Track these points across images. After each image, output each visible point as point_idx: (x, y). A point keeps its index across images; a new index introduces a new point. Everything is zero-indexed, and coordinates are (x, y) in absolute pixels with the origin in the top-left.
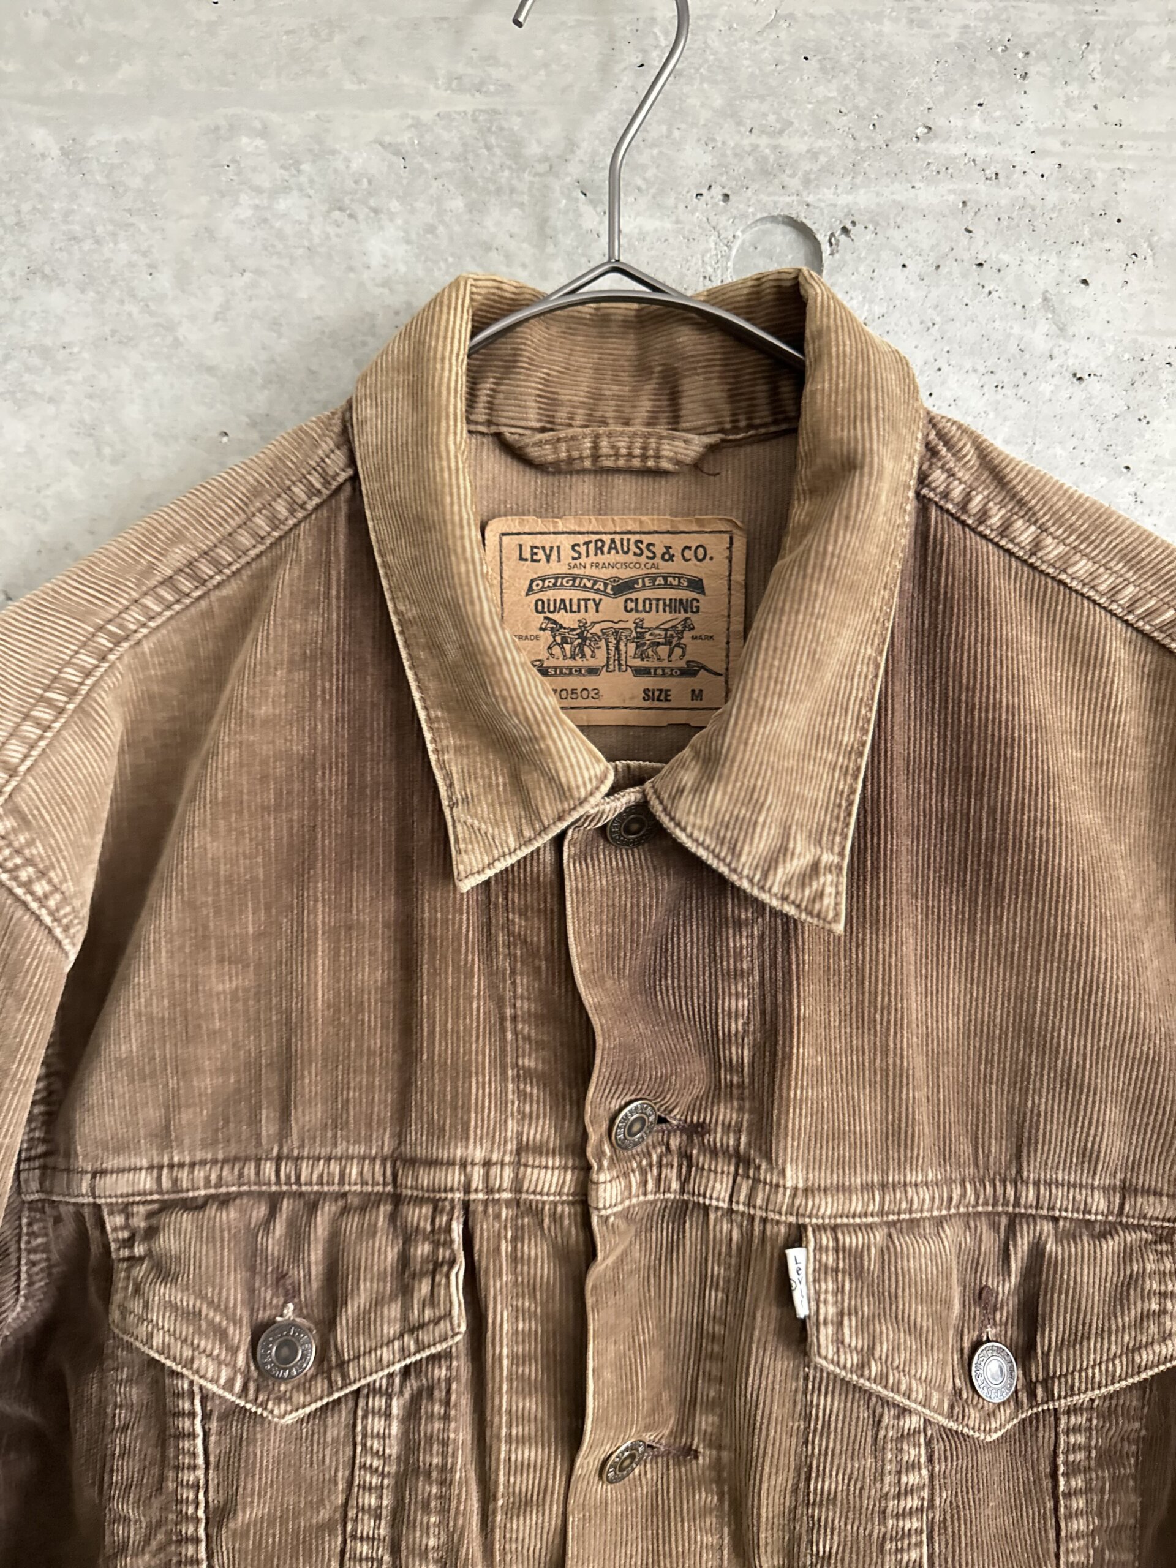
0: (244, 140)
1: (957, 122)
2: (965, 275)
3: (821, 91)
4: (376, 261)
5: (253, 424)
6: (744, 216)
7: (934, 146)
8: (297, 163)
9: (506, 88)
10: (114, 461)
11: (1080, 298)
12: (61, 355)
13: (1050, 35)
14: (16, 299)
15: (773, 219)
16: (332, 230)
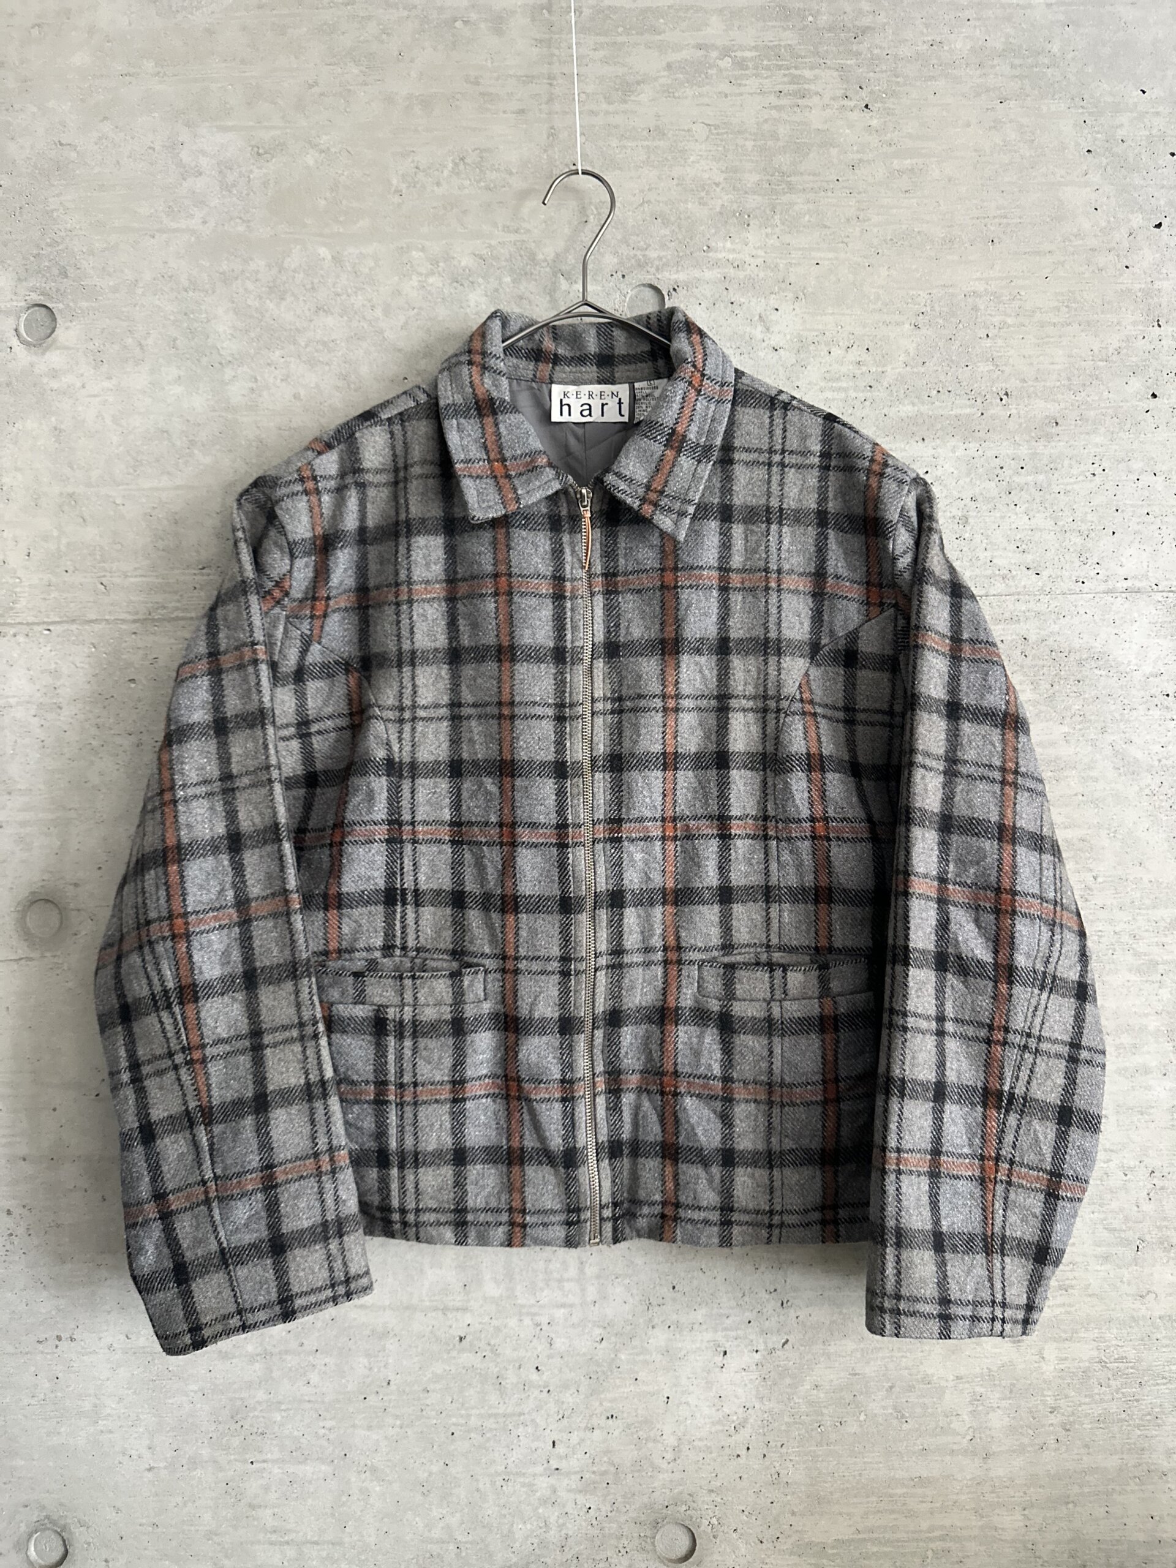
0: (414, 253)
1: (720, 244)
2: (726, 308)
3: (663, 232)
4: (472, 304)
5: (419, 374)
6: (631, 284)
7: (710, 254)
8: (438, 262)
9: (528, 231)
10: (356, 390)
11: (775, 316)
12: (331, 345)
13: (759, 208)
14: (311, 321)
15: (644, 285)
16: (452, 291)
